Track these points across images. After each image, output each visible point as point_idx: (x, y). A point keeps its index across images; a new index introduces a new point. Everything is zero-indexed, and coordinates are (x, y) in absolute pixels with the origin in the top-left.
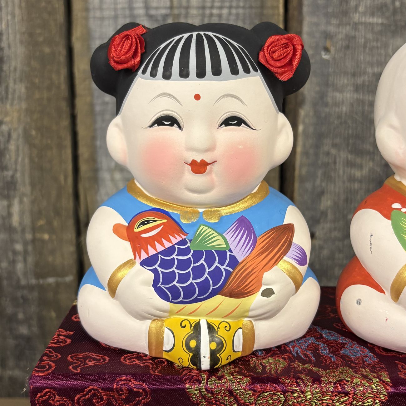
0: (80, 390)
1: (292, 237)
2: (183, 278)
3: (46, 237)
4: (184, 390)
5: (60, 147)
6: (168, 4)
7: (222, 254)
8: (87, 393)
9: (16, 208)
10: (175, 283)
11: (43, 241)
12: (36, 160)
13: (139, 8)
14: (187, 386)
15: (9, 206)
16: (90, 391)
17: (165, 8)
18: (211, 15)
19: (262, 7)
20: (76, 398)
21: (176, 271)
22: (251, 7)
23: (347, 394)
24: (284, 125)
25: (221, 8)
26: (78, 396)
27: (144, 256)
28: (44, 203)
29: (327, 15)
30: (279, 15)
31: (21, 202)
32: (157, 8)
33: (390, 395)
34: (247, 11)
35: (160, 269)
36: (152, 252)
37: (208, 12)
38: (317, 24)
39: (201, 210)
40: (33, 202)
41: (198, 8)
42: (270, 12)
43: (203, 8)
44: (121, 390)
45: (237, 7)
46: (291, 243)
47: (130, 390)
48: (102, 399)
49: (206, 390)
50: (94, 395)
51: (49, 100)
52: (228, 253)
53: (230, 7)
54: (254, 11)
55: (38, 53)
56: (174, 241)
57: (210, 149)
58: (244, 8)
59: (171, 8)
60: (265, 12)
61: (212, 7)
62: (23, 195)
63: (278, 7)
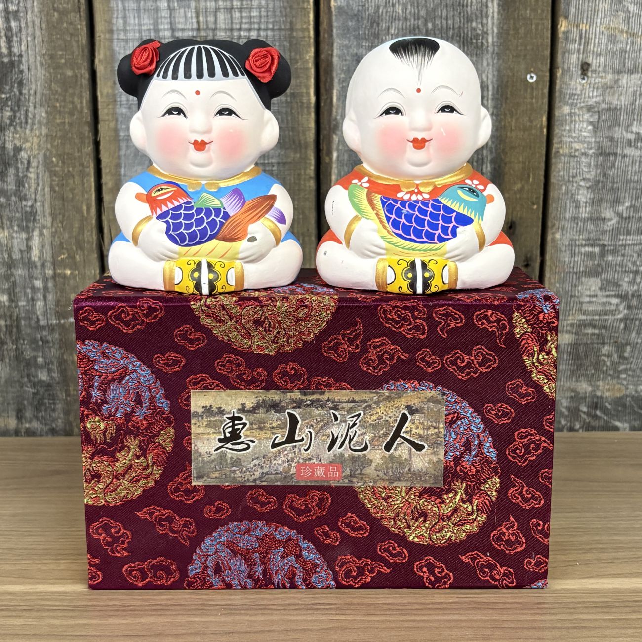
0: (113, 307)
1: (274, 203)
2: (188, 227)
3: (68, 272)
4: (189, 306)
5: (83, 175)
6: (195, 26)
7: (218, 211)
8: (117, 310)
9: (35, 241)
10: (182, 230)
11: (65, 276)
12: (57, 188)
13: (165, 29)
14: (192, 303)
15: (28, 239)
16: (120, 308)
17: (192, 29)
18: (240, 37)
19: (292, 29)
20: (109, 314)
21: (183, 222)
22: (280, 29)
23: (306, 306)
24: (269, 120)
25: (250, 30)
26: (111, 312)
27: (159, 212)
28: (66, 235)
29: (357, 37)
30: (309, 37)
31: (41, 234)
32: (183, 30)
33: (338, 308)
34: (276, 33)
35: (170, 221)
36: (165, 209)
37: (236, 33)
38: (348, 47)
39: (204, 182)
40: (53, 235)
41: (225, 29)
42: (300, 34)
43: (232, 30)
44: (143, 307)
45: (266, 29)
46: (272, 206)
47: (150, 308)
48: (128, 315)
49: (206, 305)
50: (123, 311)
51: (71, 125)
52: (222, 210)
53: (259, 29)
54: (283, 33)
55: (59, 76)
56: (182, 201)
57: (209, 131)
58: (273, 29)
59: (198, 29)
60: (295, 34)
61: (240, 29)
62: (44, 227)
63: (308, 30)
